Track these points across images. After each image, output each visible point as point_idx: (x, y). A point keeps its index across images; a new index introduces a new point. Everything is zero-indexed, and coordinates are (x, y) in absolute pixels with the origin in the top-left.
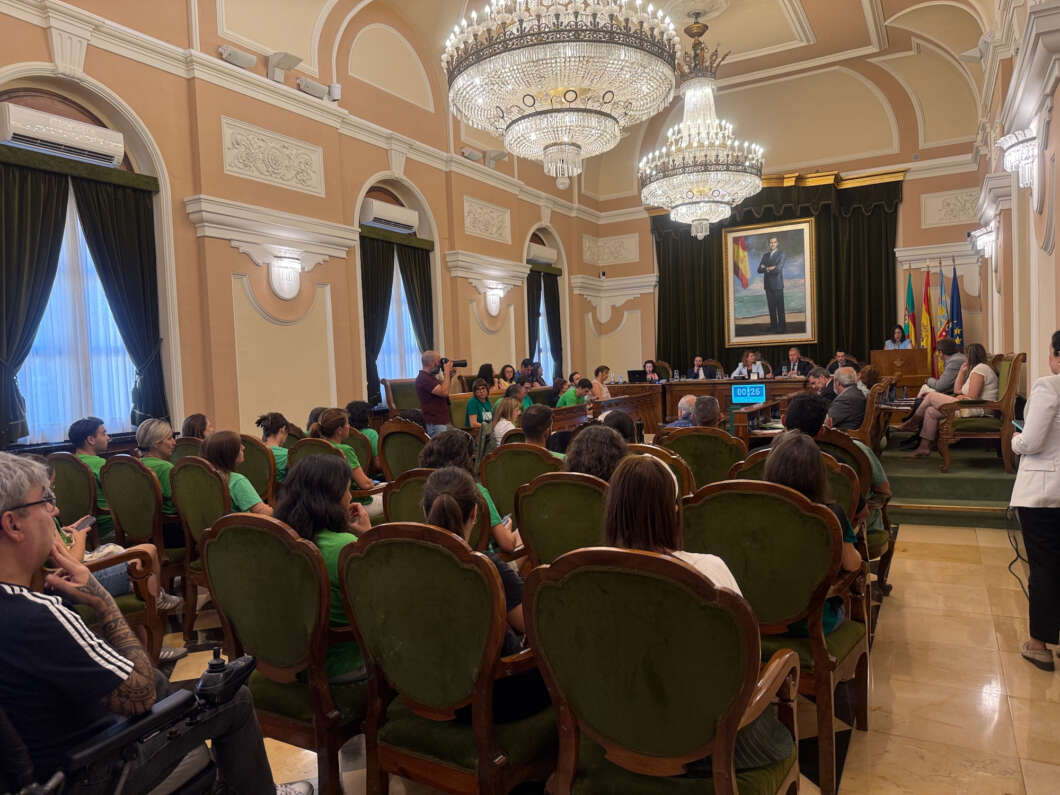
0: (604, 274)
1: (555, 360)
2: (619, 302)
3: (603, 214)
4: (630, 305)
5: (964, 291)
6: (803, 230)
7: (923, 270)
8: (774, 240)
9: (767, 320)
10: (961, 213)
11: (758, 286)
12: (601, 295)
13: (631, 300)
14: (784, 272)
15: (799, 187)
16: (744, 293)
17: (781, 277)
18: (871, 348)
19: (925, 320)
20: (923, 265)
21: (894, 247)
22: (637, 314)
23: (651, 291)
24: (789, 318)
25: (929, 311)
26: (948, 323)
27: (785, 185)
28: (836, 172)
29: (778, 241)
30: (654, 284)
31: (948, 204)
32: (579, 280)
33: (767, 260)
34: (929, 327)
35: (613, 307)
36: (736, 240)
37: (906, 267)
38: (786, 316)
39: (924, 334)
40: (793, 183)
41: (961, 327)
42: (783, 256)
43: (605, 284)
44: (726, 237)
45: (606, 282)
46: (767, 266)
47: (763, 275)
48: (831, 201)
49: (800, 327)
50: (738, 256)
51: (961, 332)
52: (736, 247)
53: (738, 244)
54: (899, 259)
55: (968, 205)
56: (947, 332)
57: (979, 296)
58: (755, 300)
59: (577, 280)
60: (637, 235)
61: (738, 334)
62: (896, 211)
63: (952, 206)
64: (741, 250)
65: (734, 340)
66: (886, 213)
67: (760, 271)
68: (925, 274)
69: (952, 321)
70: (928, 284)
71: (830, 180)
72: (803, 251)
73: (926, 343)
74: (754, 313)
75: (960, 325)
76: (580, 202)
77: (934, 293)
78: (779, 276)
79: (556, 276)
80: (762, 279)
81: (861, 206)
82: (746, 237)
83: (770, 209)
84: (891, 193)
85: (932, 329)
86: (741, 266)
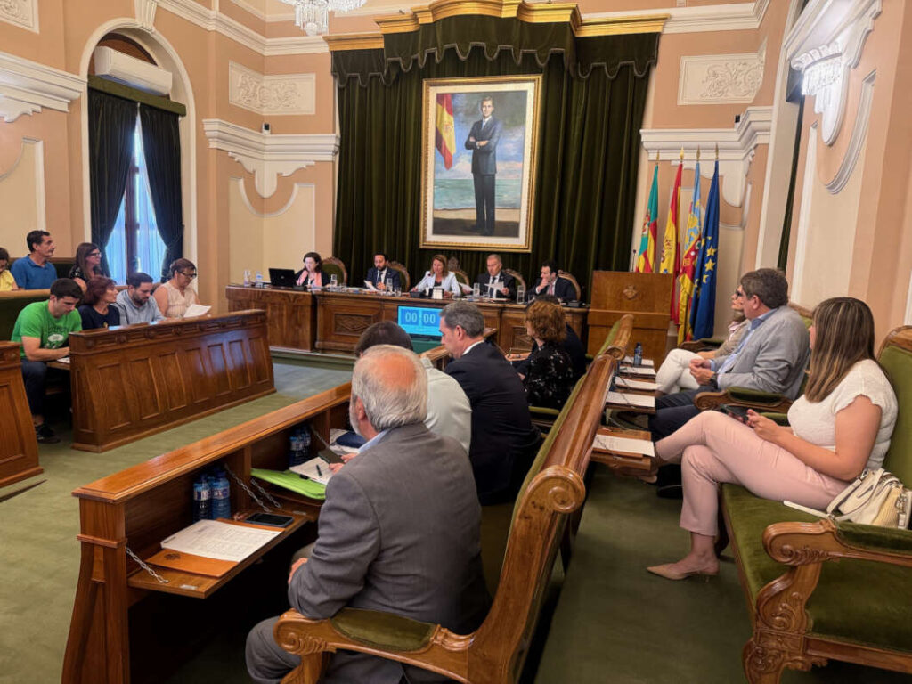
0: (267, 127)
1: (167, 241)
2: (288, 170)
3: (268, 40)
4: (301, 175)
5: (723, 198)
6: (525, 92)
7: (673, 163)
8: (488, 103)
9: (472, 215)
10: (730, 88)
11: (463, 166)
12: (265, 157)
13: (301, 169)
14: (498, 151)
15: (522, 22)
16: (446, 175)
17: (494, 156)
18: (597, 268)
19: (669, 232)
20: (674, 157)
21: (640, 128)
22: (312, 189)
23: (329, 157)
24: (501, 216)
25: (676, 220)
26: (700, 239)
27: (503, 16)
28: (573, 5)
29: (493, 104)
30: (332, 148)
31: (715, 74)
32: (216, 127)
33: (478, 132)
34: (673, 244)
35: (279, 175)
36: (440, 98)
37: (653, 156)
38: (497, 211)
39: (666, 251)
40: (513, 14)
41: (716, 247)
42: (499, 126)
43: (267, 142)
44: (428, 93)
45: (268, 139)
46: (477, 140)
47: (471, 151)
48: (566, 49)
49: (511, 229)
50: (441, 121)
51: (716, 253)
52: (440, 106)
53: (442, 105)
54: (645, 145)
55: (740, 78)
56: (696, 251)
57: (742, 206)
58: (459, 185)
59: (213, 126)
60: (314, 76)
61: (436, 231)
62: (646, 78)
63: (719, 78)
64: (446, 113)
65: (431, 238)
66: (635, 78)
67: (469, 146)
68: (677, 169)
69: (706, 235)
70: (678, 183)
71: (565, 17)
72: (523, 122)
73: (667, 266)
74: (458, 205)
75: (715, 243)
76: (221, 10)
77: (686, 196)
78: (491, 155)
79: (177, 115)
80: (471, 157)
81: (604, 64)
82: (453, 95)
83: (480, 49)
84: (643, 49)
85: (678, 246)
86: (445, 136)
